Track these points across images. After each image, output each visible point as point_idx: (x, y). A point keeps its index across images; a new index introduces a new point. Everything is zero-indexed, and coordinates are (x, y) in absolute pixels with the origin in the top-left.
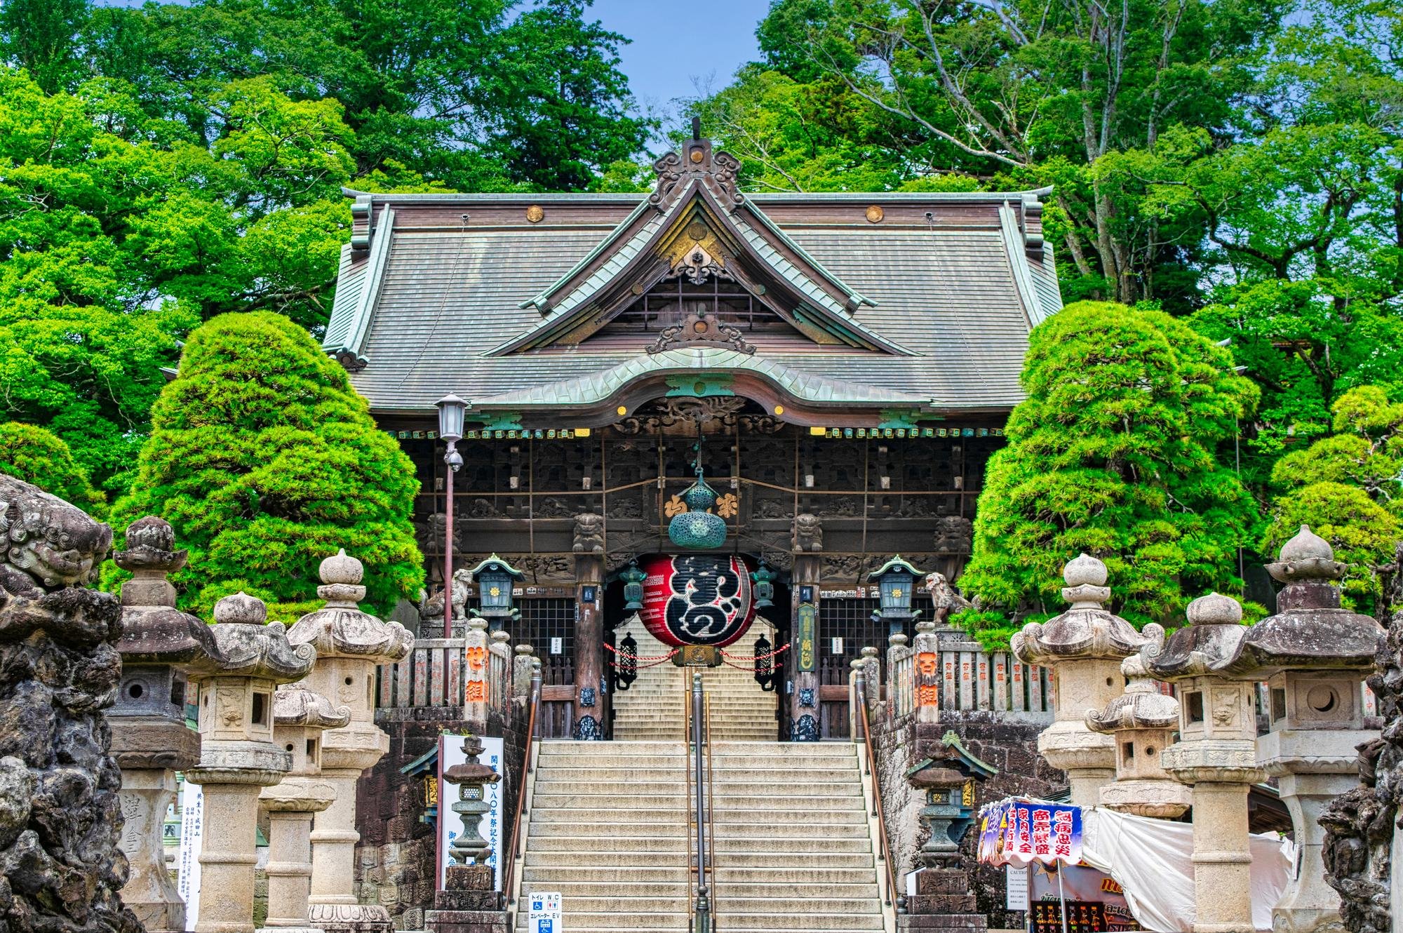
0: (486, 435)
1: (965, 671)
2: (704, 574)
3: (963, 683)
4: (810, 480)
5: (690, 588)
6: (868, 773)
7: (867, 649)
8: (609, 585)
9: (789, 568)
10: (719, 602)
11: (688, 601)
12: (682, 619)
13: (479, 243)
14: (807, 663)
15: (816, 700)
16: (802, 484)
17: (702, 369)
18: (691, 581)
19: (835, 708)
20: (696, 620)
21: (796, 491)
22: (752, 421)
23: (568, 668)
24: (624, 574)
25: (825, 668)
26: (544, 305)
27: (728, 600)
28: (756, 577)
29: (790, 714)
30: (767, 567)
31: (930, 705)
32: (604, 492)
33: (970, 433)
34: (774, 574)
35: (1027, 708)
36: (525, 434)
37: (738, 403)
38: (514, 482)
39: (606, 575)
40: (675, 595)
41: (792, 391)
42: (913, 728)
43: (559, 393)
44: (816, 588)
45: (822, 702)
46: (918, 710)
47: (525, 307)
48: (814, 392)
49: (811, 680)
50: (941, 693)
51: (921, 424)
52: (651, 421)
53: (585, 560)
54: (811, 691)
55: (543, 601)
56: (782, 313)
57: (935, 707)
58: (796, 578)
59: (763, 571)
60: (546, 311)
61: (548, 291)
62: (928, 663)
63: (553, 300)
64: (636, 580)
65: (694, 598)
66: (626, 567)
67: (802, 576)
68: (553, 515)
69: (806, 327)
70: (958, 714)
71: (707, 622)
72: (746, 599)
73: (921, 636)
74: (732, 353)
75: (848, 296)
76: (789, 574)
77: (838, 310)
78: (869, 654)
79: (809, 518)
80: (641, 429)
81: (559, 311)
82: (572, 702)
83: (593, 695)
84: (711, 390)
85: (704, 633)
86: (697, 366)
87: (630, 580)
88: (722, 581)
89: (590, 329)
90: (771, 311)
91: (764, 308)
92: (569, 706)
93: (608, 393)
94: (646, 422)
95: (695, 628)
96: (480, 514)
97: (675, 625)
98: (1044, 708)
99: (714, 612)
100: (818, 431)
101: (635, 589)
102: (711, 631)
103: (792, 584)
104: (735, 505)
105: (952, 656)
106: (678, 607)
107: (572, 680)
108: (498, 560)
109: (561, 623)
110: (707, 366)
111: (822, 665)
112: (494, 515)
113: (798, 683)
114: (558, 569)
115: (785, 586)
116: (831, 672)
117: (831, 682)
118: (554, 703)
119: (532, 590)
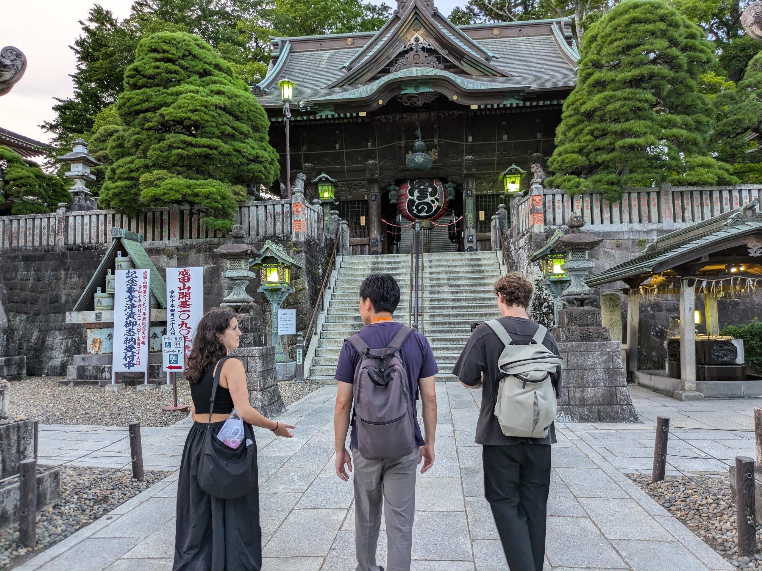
0: (318, 117)
1: (559, 204)
2: (422, 187)
3: (557, 211)
4: (470, 139)
5: (416, 194)
6: (503, 264)
7: (501, 205)
8: (383, 194)
9: (461, 182)
10: (429, 199)
11: (416, 200)
12: (414, 208)
13: (326, 54)
14: (470, 224)
15: (475, 240)
16: (467, 140)
17: (417, 76)
18: (417, 191)
19: (483, 243)
20: (420, 208)
21: (464, 143)
22: (444, 114)
23: (366, 231)
24: (388, 188)
25: (479, 225)
26: (348, 66)
27: (433, 198)
28: (447, 186)
29: (463, 245)
30: (452, 182)
31: (540, 223)
32: (377, 148)
33: (548, 103)
34: (455, 185)
35: (592, 223)
36: (336, 116)
37: (435, 95)
38: (337, 146)
39: (381, 189)
40: (410, 197)
41: (462, 85)
42: (530, 237)
43: (350, 94)
44: (474, 190)
45: (477, 241)
46: (532, 226)
47: (340, 69)
48: (472, 85)
49: (473, 231)
50: (545, 217)
51: (524, 100)
52: (398, 117)
53: (372, 181)
54: (472, 236)
55: (355, 201)
56: (456, 63)
57: (542, 225)
58: (465, 186)
59: (450, 183)
60: (349, 69)
61: (350, 61)
62: (538, 201)
63: (352, 65)
64: (394, 190)
65: (418, 198)
66: (390, 185)
67: (468, 185)
68: (357, 163)
69: (466, 68)
70: (555, 227)
71: (424, 208)
72: (442, 197)
73: (533, 186)
74: (431, 69)
75: (486, 54)
76: (462, 185)
77: (482, 59)
78: (502, 208)
79: (470, 157)
80: (393, 120)
81: (355, 68)
82: (369, 245)
83: (377, 241)
84: (423, 89)
85: (423, 214)
86: (415, 75)
87: (391, 190)
88: (430, 190)
89: (369, 75)
90: (451, 62)
91: (448, 61)
92: (367, 246)
93: (373, 91)
94: (395, 117)
95: (419, 211)
96: (326, 165)
97: (411, 211)
98: (602, 223)
99: (427, 204)
100: (474, 107)
101: (394, 195)
102: (427, 212)
103: (463, 189)
104: (437, 154)
105: (551, 196)
106: (412, 202)
107: (369, 235)
108: (325, 175)
109: (363, 211)
110: (420, 74)
111: (477, 224)
112: (332, 165)
113: (467, 232)
114: (361, 188)
115: (460, 191)
116: (481, 227)
117: (481, 232)
118: (361, 245)
119: (350, 197)
